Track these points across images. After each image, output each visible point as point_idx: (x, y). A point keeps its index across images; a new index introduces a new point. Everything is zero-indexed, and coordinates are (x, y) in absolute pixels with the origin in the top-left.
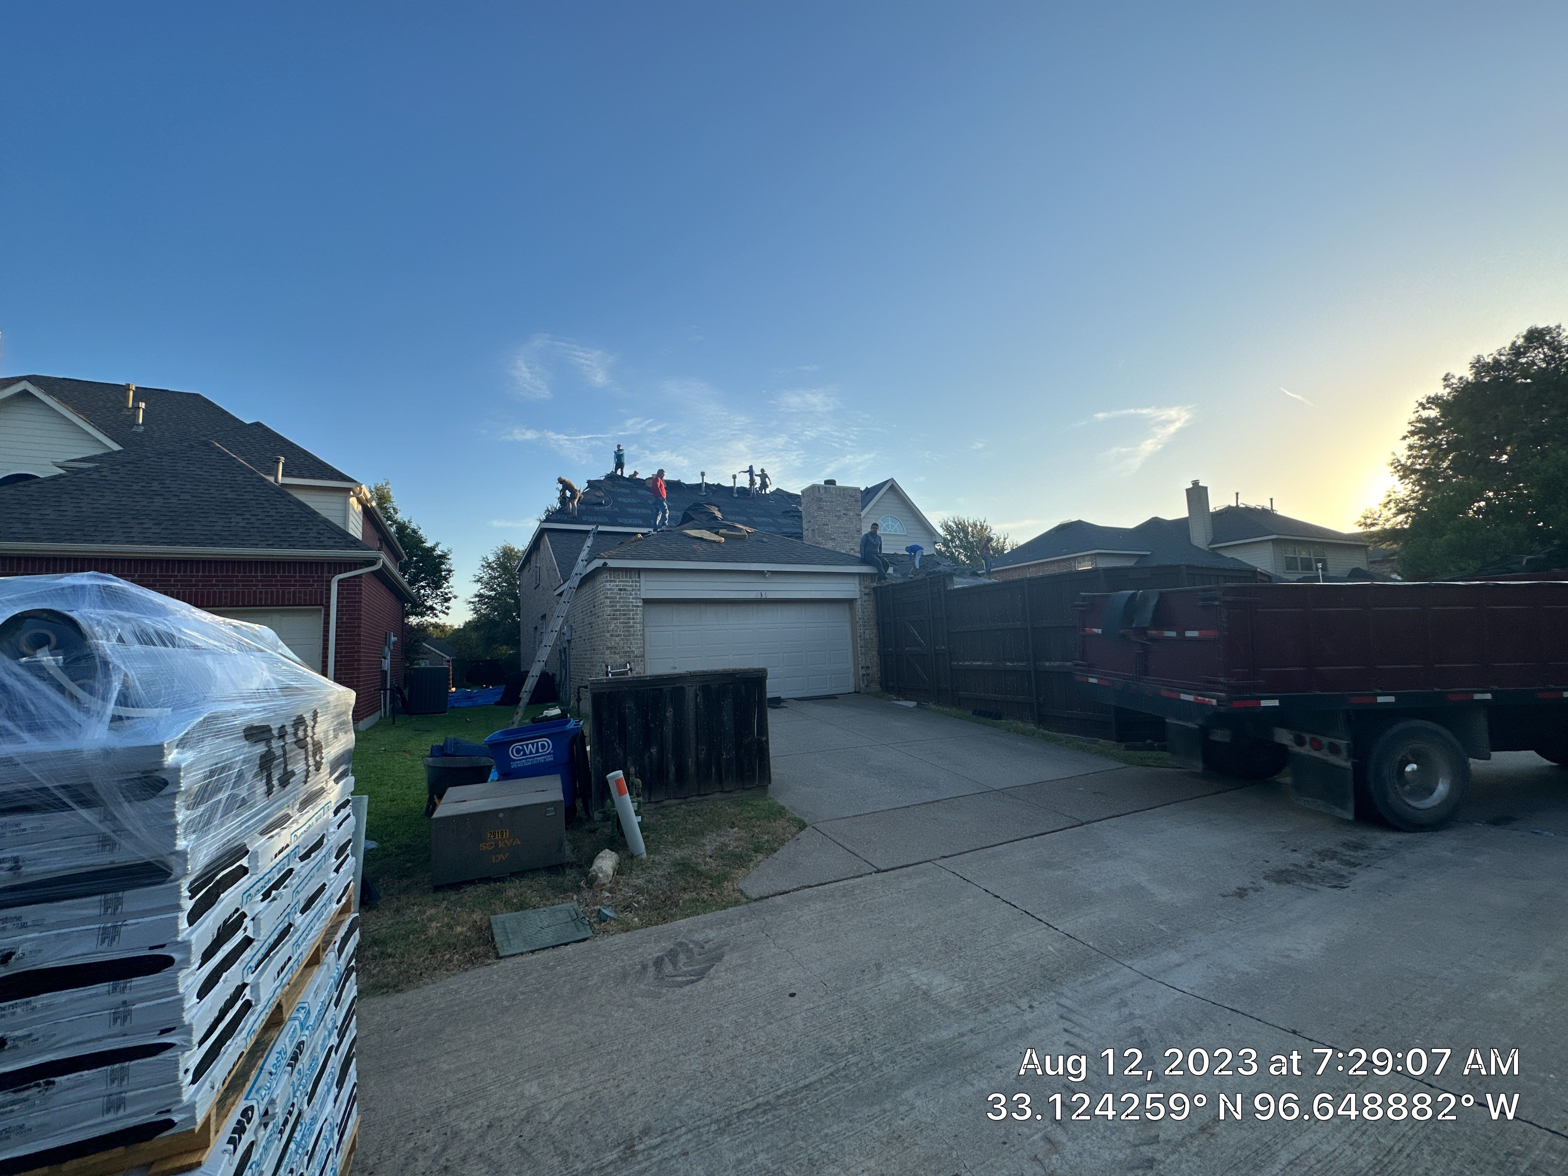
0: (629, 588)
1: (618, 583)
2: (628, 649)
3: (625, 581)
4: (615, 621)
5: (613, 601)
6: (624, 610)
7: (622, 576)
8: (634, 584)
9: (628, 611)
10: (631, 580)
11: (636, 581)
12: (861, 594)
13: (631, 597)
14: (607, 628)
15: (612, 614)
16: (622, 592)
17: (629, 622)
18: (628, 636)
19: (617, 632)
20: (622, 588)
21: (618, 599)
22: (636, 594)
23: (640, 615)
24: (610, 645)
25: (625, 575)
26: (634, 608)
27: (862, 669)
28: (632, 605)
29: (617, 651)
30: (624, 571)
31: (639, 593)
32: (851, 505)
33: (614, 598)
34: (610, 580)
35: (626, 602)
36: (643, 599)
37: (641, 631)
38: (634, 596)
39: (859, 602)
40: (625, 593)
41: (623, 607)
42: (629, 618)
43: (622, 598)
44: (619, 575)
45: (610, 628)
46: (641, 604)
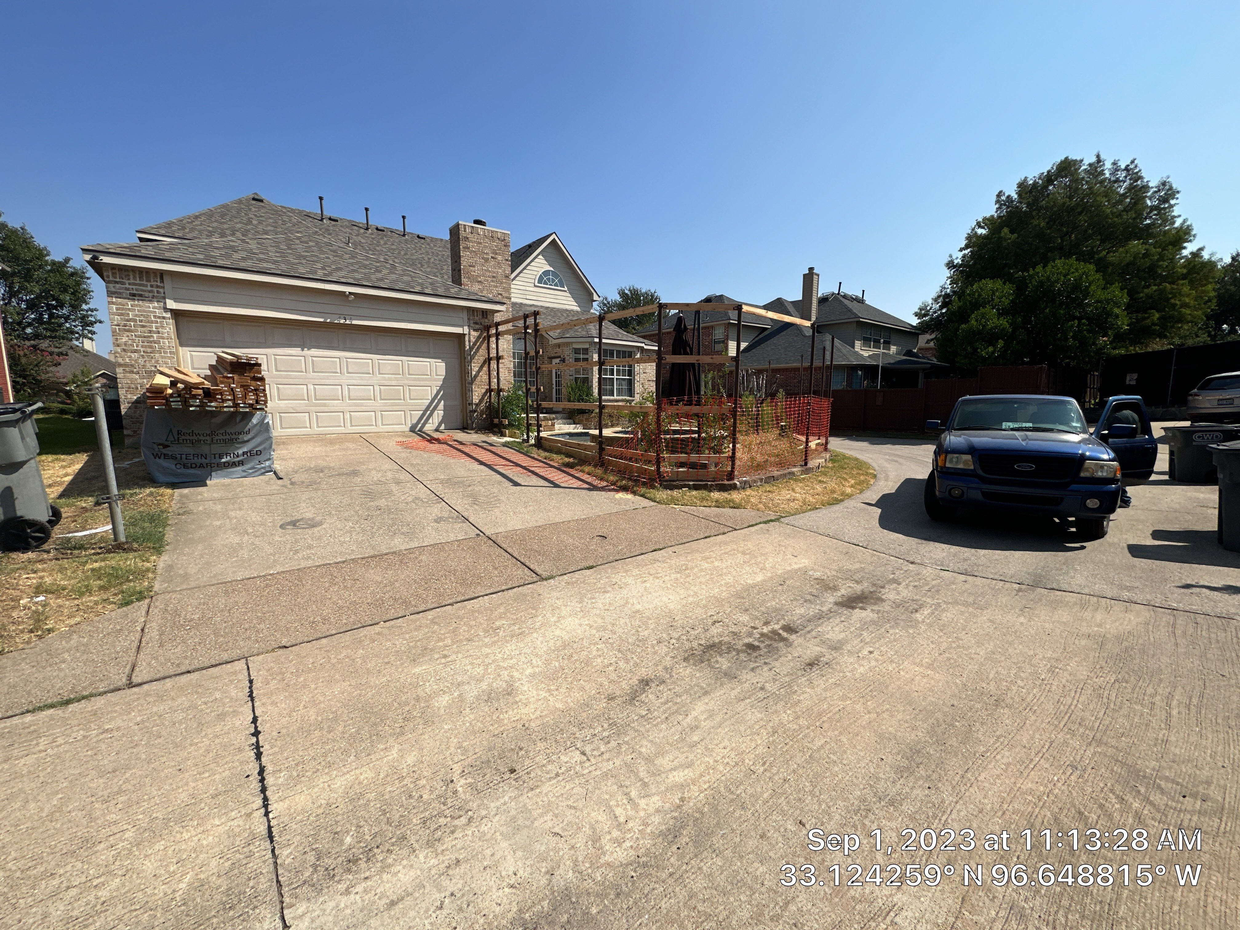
0: (147, 294)
1: (127, 286)
2: (153, 369)
3: (140, 285)
4: (128, 333)
5: (123, 309)
6: (141, 321)
7: (135, 278)
8: (155, 290)
9: (148, 322)
10: (149, 284)
11: (158, 287)
12: (470, 329)
13: (151, 305)
14: (117, 341)
15: (122, 324)
16: (136, 298)
17: (152, 336)
18: (151, 353)
19: (133, 346)
20: (135, 294)
21: (130, 307)
22: (159, 302)
23: (168, 328)
24: (123, 362)
25: (140, 277)
26: (158, 320)
27: (469, 405)
28: (154, 316)
29: (135, 370)
30: (137, 272)
31: (164, 301)
32: (500, 250)
33: (124, 305)
34: (112, 281)
35: (144, 311)
36: (172, 310)
37: (171, 347)
38: (156, 305)
39: (467, 337)
40: (142, 300)
41: (139, 317)
42: (150, 331)
43: (137, 305)
44: (128, 275)
45: (120, 341)
46: (168, 316)
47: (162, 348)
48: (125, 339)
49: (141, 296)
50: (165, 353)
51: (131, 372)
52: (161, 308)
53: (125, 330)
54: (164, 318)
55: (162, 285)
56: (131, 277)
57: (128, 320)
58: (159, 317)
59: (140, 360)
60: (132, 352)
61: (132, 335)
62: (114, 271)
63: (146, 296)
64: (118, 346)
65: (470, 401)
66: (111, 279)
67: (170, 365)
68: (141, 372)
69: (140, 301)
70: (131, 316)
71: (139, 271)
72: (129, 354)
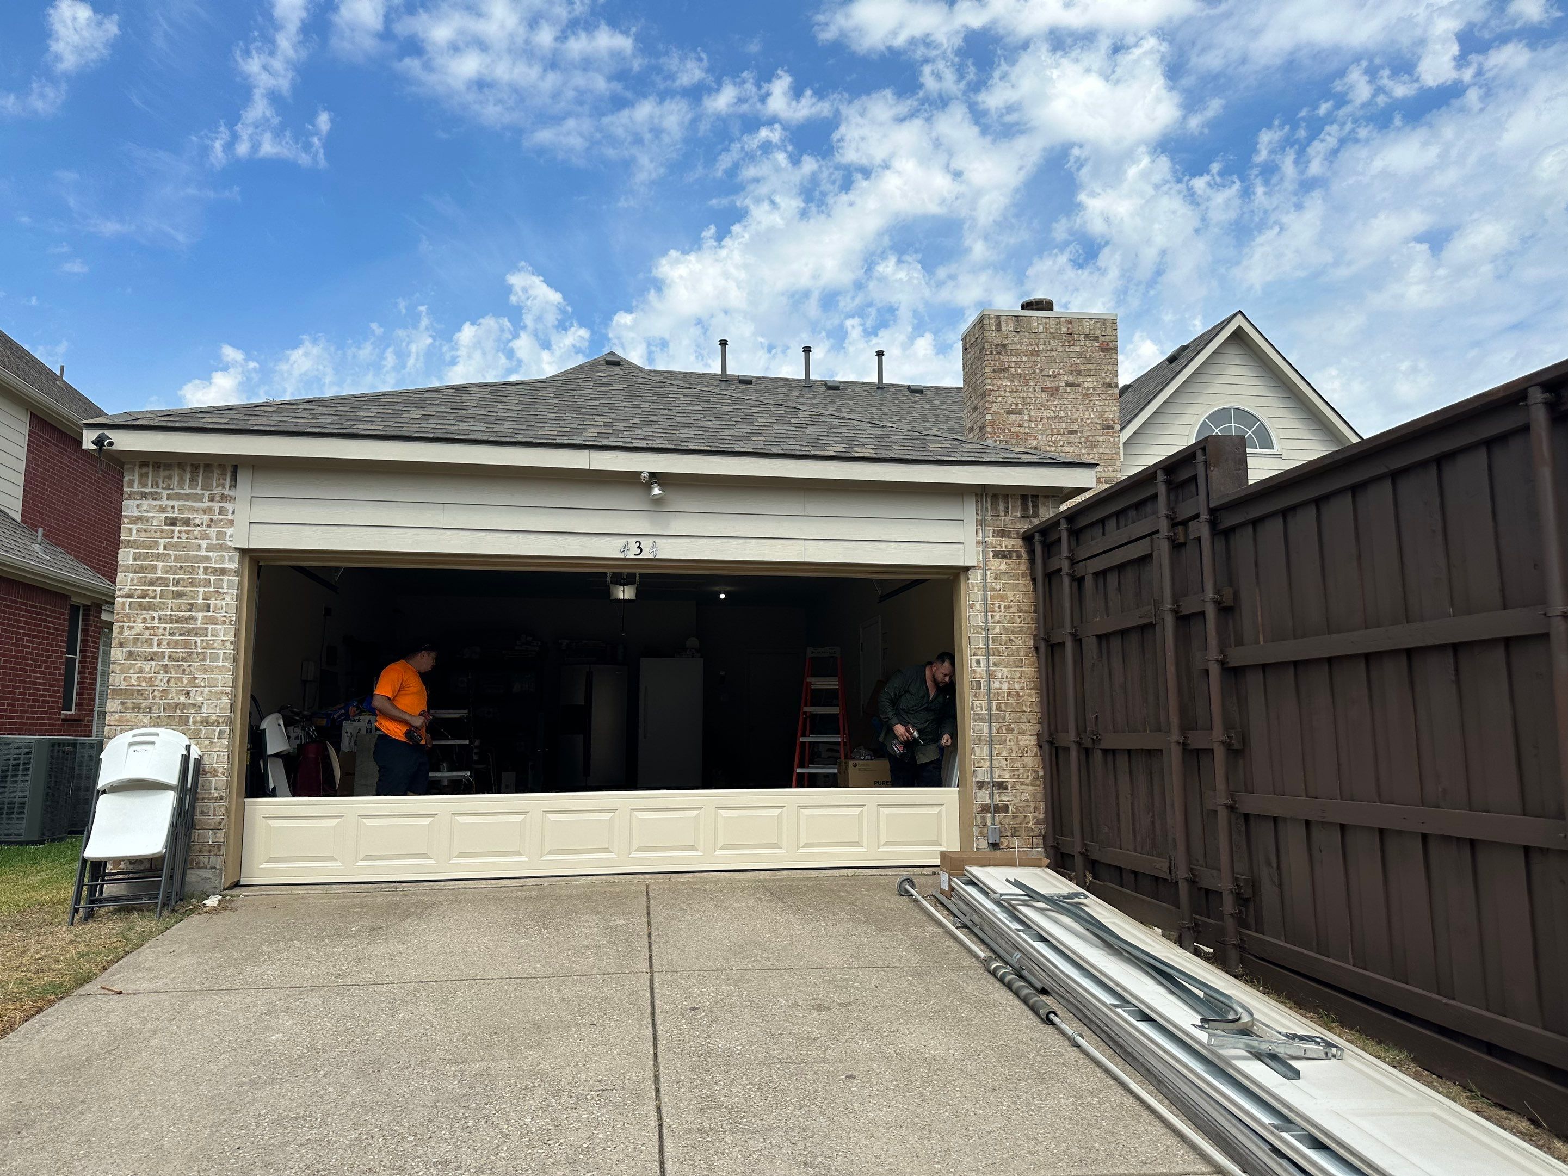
0: (199, 518)
1: (164, 502)
2: (183, 699)
3: (188, 497)
4: (146, 614)
5: (146, 556)
6: (177, 583)
7: (181, 480)
8: (216, 505)
9: (192, 584)
10: (207, 494)
11: (224, 498)
12: (985, 553)
13: (204, 543)
14: (121, 633)
15: (139, 592)
16: (177, 529)
17: (192, 618)
18: (183, 659)
19: (151, 645)
20: (176, 518)
21: (161, 551)
22: (221, 535)
23: (228, 598)
24: (123, 685)
25: (191, 480)
26: (213, 578)
27: (980, 789)
28: (206, 568)
29: (145, 704)
30: (188, 469)
31: (229, 531)
32: (1089, 362)
33: (150, 547)
34: (138, 493)
35: (187, 558)
36: (244, 552)
37: (228, 644)
38: (214, 542)
39: (975, 578)
40: (187, 532)
41: (175, 573)
42: (191, 605)
43: (175, 546)
44: (170, 477)
45: (126, 632)
46: (234, 566)
47: (208, 646)
48: (139, 627)
49: (186, 522)
50: (215, 658)
51: (137, 708)
52: (222, 548)
53: (142, 607)
54: (223, 572)
55: (231, 493)
56: (176, 479)
57: (151, 584)
58: (215, 571)
59: (159, 677)
60: (146, 659)
61: (153, 618)
62: (144, 470)
63: (197, 522)
64: (121, 645)
65: (982, 775)
66: (136, 489)
67: (219, 689)
68: (155, 708)
69: (184, 536)
70: (159, 571)
71: (192, 465)
72: (139, 664)
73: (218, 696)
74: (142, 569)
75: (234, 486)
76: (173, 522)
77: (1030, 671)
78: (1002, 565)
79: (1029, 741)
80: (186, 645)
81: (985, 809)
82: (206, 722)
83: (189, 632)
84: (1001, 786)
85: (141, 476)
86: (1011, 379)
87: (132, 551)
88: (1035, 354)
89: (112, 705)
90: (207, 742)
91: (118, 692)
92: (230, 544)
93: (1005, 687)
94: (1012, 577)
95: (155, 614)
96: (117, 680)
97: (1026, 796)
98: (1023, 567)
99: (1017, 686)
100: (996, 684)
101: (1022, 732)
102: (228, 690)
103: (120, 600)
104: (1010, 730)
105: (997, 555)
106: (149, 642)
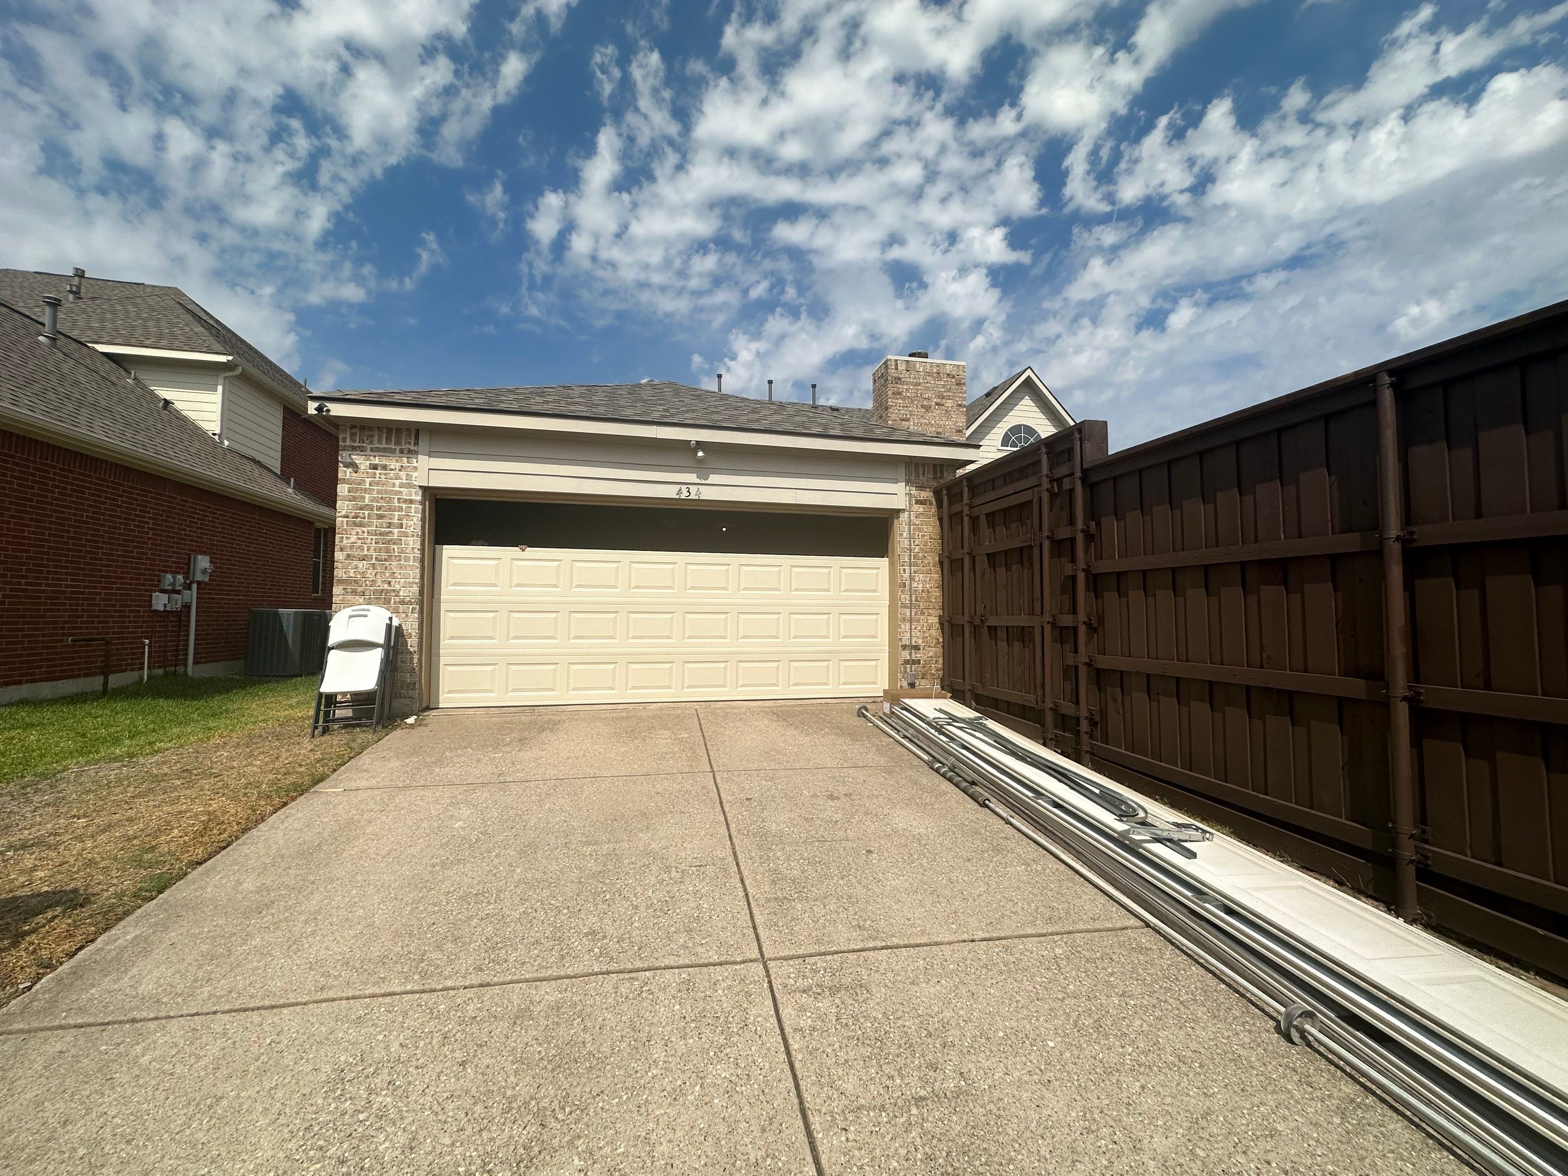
0: (393, 465)
1: (368, 453)
2: (386, 586)
3: (385, 450)
6: (379, 508)
7: (380, 439)
8: (405, 456)
10: (398, 448)
11: (410, 451)
12: (910, 501)
13: (397, 482)
14: (341, 542)
15: (353, 514)
16: (378, 472)
17: (391, 532)
18: (386, 560)
19: (363, 550)
20: (377, 465)
21: (367, 486)
22: (408, 477)
23: (415, 519)
24: (345, 576)
25: (387, 439)
26: (404, 506)
27: (904, 650)
28: (399, 499)
29: (360, 589)
30: (385, 431)
31: (415, 474)
32: (949, 390)
33: (360, 484)
34: (350, 446)
35: (386, 492)
36: (426, 490)
37: (416, 550)
38: (405, 481)
39: (904, 517)
40: (385, 474)
41: (377, 502)
42: (390, 523)
43: (377, 484)
44: (372, 436)
45: (345, 541)
46: (419, 498)
47: (402, 552)
48: (353, 538)
49: (385, 467)
50: (407, 559)
51: (354, 592)
52: (410, 486)
53: (355, 524)
54: (411, 502)
55: (415, 448)
56: (376, 438)
57: (361, 509)
58: (405, 501)
59: (369, 572)
60: (359, 560)
61: (364, 532)
62: (353, 431)
63: (392, 467)
64: (342, 550)
65: (906, 641)
66: (348, 443)
67: (411, 580)
68: (367, 593)
69: (383, 477)
70: (367, 501)
71: (388, 428)
72: (355, 563)
73: (411, 584)
74: (354, 499)
75: (416, 443)
76: (375, 467)
77: (937, 577)
78: (921, 509)
79: (934, 620)
80: (387, 551)
81: (906, 662)
82: (403, 602)
83: (389, 542)
84: (917, 648)
85: (352, 434)
86: (904, 398)
87: (347, 486)
88: (918, 384)
89: (337, 590)
90: (404, 615)
91: (341, 581)
92: (415, 483)
93: (921, 586)
94: (927, 516)
95: (365, 529)
96: (339, 573)
97: (931, 654)
98: (933, 510)
99: (928, 586)
100: (915, 585)
101: (930, 615)
102: (417, 581)
103: (340, 519)
104: (923, 613)
105: (918, 502)
106: (361, 548)
